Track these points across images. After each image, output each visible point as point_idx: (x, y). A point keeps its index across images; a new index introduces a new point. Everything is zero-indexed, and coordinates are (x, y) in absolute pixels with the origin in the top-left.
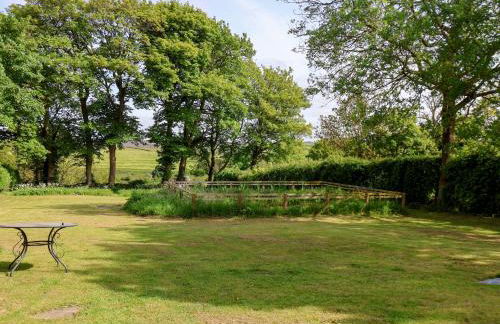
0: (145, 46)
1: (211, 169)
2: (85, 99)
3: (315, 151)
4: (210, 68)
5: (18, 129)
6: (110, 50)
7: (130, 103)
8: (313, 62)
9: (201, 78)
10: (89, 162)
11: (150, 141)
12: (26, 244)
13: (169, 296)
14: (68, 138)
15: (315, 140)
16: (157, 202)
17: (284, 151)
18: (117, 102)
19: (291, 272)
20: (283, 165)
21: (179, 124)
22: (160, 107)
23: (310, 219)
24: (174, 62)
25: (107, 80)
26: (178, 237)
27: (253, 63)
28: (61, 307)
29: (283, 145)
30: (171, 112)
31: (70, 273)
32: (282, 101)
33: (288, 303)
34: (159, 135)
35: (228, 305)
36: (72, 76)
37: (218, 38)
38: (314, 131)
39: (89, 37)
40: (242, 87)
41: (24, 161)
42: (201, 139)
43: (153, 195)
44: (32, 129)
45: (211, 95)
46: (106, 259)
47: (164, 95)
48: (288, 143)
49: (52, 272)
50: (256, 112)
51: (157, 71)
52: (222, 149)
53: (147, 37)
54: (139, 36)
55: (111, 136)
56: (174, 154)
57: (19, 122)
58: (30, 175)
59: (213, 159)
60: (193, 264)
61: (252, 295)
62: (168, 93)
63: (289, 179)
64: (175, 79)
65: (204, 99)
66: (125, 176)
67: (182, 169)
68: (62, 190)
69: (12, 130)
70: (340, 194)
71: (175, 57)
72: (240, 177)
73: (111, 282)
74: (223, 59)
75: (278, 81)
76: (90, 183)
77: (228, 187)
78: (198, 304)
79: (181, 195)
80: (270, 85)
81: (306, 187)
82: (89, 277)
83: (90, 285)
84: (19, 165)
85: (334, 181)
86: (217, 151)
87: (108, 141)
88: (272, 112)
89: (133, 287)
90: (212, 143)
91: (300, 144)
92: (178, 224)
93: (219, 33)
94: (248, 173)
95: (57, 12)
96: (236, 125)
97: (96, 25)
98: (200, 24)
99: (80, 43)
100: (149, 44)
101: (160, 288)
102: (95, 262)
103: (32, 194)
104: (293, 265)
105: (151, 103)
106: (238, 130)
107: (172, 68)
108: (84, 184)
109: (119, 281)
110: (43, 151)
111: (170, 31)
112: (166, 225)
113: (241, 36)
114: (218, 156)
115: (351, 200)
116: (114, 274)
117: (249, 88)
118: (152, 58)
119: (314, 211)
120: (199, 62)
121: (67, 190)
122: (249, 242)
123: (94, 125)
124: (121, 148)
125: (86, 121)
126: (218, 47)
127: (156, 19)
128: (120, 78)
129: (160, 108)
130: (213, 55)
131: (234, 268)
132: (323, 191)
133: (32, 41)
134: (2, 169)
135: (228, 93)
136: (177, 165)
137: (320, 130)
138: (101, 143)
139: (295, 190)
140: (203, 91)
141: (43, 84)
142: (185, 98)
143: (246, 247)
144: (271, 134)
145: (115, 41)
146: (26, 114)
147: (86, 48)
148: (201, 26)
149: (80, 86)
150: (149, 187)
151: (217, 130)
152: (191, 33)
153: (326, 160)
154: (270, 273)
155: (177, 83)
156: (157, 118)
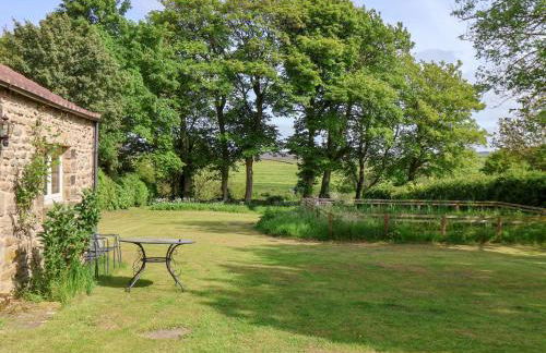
0: (285, 45)
1: (360, 185)
2: (222, 107)
3: (492, 163)
4: (357, 66)
5: (155, 141)
6: (248, 53)
7: (268, 111)
8: (482, 52)
9: (347, 79)
10: (225, 176)
11: (290, 153)
12: (145, 260)
13: (284, 326)
14: (204, 149)
15: (492, 150)
16: (291, 222)
17: (450, 164)
18: (255, 110)
19: (435, 311)
20: (447, 180)
21: (323, 132)
22: (301, 113)
23: (475, 248)
24: (316, 62)
25: (244, 86)
26: (309, 262)
27: (411, 58)
28: (170, 327)
29: (448, 156)
30: (312, 120)
31: (186, 294)
32: (446, 102)
33: (421, 347)
34: (299, 145)
35: (347, 343)
36: (208, 83)
37: (368, 31)
38: (489, 139)
39: (226, 40)
40: (396, 87)
41: (161, 175)
42: (347, 149)
43: (288, 214)
44: (168, 139)
45: (359, 99)
46: (226, 281)
47: (305, 100)
48: (455, 154)
49: (169, 291)
50: (415, 117)
51: (297, 73)
52: (372, 162)
53: (286, 35)
54: (278, 34)
55: (248, 147)
56: (316, 167)
57: (156, 133)
58: (167, 189)
59: (361, 173)
60: (318, 292)
61: (378, 333)
62: (309, 98)
63: (453, 198)
64: (318, 81)
65: (351, 103)
66: (264, 192)
67: (325, 184)
68: (197, 205)
69: (149, 142)
70: (518, 218)
71: (318, 57)
72: (393, 194)
73: (226, 305)
74: (374, 54)
75: (441, 78)
76: (226, 199)
77: (376, 205)
78: (314, 338)
79: (318, 214)
80: (433, 83)
81: (474, 208)
82: (205, 299)
83: (203, 307)
84: (157, 179)
85: (513, 201)
86: (366, 164)
87: (244, 153)
88: (434, 116)
89: (247, 313)
90: (360, 154)
91: (471, 156)
92: (312, 247)
93: (369, 25)
94: (404, 189)
95: (194, 15)
96: (389, 133)
97: (232, 26)
98: (345, 16)
99: (217, 47)
100: (289, 43)
101: (275, 317)
102: (214, 283)
103: (167, 209)
104: (439, 303)
105: (291, 110)
106: (392, 139)
107: (314, 69)
108: (219, 200)
109: (234, 305)
110: (179, 164)
111: (311, 27)
112: (297, 248)
113: (395, 26)
114: (368, 170)
115: (533, 226)
116: (229, 297)
117: (405, 87)
118: (291, 58)
119: (482, 238)
120: (345, 61)
121: (202, 205)
122: (390, 272)
123: (231, 135)
124: (257, 160)
125: (223, 131)
126: (368, 40)
127: (297, 14)
128: (258, 83)
129: (301, 115)
130: (362, 51)
131: (365, 300)
132: (496, 213)
133: (169, 48)
134: (140, 182)
135: (379, 96)
136: (319, 179)
137: (498, 137)
138: (237, 155)
139: (459, 212)
140: (349, 94)
141: (179, 93)
142: (329, 102)
143: (385, 278)
144: (433, 142)
145: (253, 43)
146: (163, 125)
147: (222, 51)
148: (347, 19)
149: (215, 93)
150: (288, 205)
151: (367, 139)
152: (336, 27)
153: (502, 175)
154: (409, 310)
155: (320, 86)
156: (297, 126)
